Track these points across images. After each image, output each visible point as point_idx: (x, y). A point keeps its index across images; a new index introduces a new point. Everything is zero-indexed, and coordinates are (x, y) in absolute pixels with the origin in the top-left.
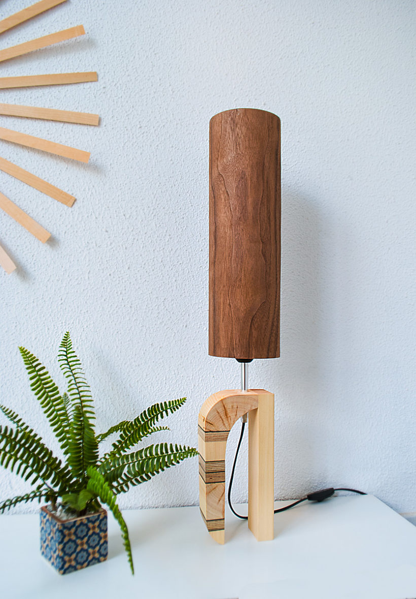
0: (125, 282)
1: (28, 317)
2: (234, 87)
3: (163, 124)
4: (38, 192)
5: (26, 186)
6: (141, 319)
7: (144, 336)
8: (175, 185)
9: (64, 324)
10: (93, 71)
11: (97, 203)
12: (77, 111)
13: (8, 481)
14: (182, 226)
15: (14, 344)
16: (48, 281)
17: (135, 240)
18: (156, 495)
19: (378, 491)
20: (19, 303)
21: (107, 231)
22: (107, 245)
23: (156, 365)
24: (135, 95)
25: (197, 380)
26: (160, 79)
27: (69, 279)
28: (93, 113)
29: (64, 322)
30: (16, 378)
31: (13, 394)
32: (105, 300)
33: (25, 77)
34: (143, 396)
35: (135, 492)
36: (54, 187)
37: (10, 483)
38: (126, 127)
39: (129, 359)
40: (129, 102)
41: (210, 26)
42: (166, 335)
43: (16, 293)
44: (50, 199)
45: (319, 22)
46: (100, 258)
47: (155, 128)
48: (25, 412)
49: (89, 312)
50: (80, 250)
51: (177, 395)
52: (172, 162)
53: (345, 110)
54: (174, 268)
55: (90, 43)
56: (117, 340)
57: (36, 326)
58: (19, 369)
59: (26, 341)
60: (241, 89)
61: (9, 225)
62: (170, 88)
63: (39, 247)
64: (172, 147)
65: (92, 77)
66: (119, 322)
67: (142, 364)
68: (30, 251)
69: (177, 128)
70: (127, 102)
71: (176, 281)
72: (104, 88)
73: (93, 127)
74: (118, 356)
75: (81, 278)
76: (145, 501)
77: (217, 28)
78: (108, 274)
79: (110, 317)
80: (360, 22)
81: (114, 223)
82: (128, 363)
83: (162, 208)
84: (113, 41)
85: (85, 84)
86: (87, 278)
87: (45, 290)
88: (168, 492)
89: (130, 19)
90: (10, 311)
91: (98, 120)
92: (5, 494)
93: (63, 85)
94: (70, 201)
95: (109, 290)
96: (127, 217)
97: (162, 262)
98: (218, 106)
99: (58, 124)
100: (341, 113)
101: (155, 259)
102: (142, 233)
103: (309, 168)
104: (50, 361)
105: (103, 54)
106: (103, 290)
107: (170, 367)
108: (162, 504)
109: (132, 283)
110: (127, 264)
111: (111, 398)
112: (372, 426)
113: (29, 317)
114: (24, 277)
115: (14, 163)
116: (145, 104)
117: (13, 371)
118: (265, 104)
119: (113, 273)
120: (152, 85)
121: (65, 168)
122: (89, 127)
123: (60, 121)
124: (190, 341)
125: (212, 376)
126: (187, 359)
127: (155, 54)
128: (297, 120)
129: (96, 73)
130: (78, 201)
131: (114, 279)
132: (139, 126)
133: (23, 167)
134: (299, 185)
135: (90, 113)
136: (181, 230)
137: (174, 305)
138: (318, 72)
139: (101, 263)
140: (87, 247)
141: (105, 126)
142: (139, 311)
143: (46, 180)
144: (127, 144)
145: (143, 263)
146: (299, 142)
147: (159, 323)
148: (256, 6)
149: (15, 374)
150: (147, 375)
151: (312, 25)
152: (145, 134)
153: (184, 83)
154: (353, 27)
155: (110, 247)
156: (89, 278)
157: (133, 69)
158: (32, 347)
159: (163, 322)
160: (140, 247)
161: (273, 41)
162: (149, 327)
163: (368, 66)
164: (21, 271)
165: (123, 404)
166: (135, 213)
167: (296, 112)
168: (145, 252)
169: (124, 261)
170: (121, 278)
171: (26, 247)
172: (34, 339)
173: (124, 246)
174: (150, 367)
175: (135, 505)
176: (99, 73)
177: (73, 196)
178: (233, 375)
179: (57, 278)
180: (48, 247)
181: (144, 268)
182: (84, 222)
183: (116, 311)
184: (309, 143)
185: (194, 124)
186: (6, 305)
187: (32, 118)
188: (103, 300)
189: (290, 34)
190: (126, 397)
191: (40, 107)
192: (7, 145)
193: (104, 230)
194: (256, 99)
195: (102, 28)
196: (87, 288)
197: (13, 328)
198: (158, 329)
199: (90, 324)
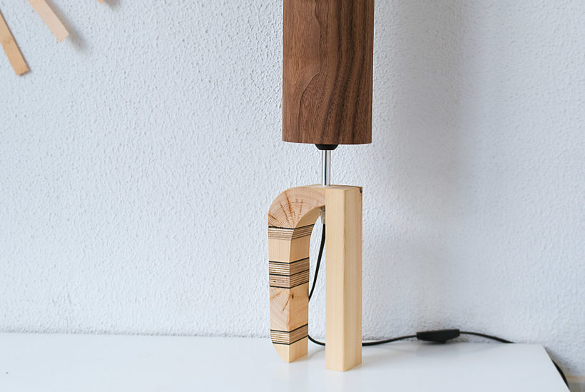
0: (203, 49)
1: (86, 94)
6: (223, 97)
7: (227, 118)
9: (128, 103)
13: (67, 295)
15: (70, 128)
16: (109, 49)
18: (243, 321)
20: (76, 78)
23: (242, 156)
25: (295, 177)
27: (133, 48)
29: (128, 101)
30: (73, 169)
31: (71, 188)
32: (177, 73)
34: (225, 195)
35: (217, 316)
37: (68, 296)
39: (209, 148)
42: (255, 118)
43: (71, 65)
46: (170, 19)
48: (85, 211)
49: (158, 89)
50: (146, 9)
51: (270, 195)
54: (264, 30)
56: (193, 123)
57: (95, 106)
58: (77, 158)
59: (84, 125)
63: (96, 7)
66: (195, 101)
67: (224, 154)
68: (86, 12)
71: (267, 47)
74: (195, 144)
75: (148, 45)
76: (230, 327)
78: (181, 40)
79: (184, 94)
82: (207, 153)
86: (155, 45)
87: (105, 61)
88: (258, 318)
90: (64, 87)
92: (62, 309)
95: (182, 61)
97: (248, 21)
101: (240, 19)
104: (113, 150)
106: (174, 60)
107: (259, 159)
108: (250, 332)
109: (211, 51)
110: (204, 26)
111: (186, 197)
113: (88, 94)
114: (79, 45)
117: (70, 160)
119: (187, 38)
126: (282, 149)
131: (189, 47)
139: (172, 26)
140: (155, 5)
142: (220, 88)
145: (225, 25)
147: (245, 101)
149: (73, 164)
150: (230, 168)
155: (183, 5)
156: (157, 45)
158: (91, 131)
159: (251, 100)
160: (220, 4)
162: (233, 108)
164: (76, 37)
165: (201, 204)
168: (226, 10)
169: (201, 22)
170: (197, 45)
171: (81, 7)
172: (93, 121)
174: (235, 159)
175: (217, 331)
179: (119, 45)
180: (108, 7)
181: (225, 31)
183: (191, 87)
186: (60, 79)
188: (175, 73)
190: (204, 196)
196: (155, 59)
197: (69, 108)
198: (245, 110)
199: (160, 104)
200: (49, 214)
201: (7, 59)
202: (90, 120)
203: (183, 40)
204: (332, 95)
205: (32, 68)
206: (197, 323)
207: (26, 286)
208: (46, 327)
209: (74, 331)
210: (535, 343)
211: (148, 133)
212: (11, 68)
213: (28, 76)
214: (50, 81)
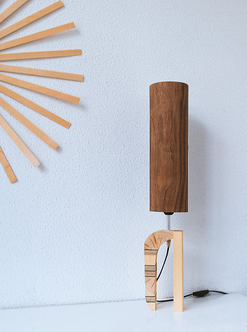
0: (99, 171)
1: (45, 192)
2: (159, 58)
3: (119, 80)
4: (49, 120)
5: (42, 116)
6: (109, 193)
7: (110, 202)
8: (126, 116)
9: (65, 196)
10: (79, 49)
11: (83, 126)
12: (70, 73)
13: (33, 288)
14: (131, 140)
15: (37, 208)
16: (56, 171)
17: (105, 148)
18: (118, 294)
19: (242, 291)
20: (40, 184)
21: (89, 143)
22: (89, 150)
23: (117, 219)
24: (103, 63)
25: (140, 228)
26: (117, 54)
27: (68, 170)
28: (80, 74)
29: (65, 195)
30: (38, 227)
31: (37, 237)
32: (88, 182)
33: (40, 52)
34: (110, 237)
35: (106, 293)
36: (58, 117)
37: (34, 289)
38: (98, 82)
39: (102, 216)
40: (100, 67)
41: (145, 22)
42: (122, 202)
43: (38, 178)
44: (56, 124)
45: (207, 19)
46: (85, 158)
47: (115, 83)
48: (44, 247)
49: (79, 189)
50: (74, 153)
51: (129, 236)
52: (124, 103)
53: (222, 71)
54: (126, 164)
55: (77, 32)
56: (95, 205)
57: (49, 197)
58: (40, 222)
59: (44, 206)
60: (163, 60)
61: (33, 139)
62: (123, 59)
63: (51, 152)
64: (125, 94)
65: (78, 53)
66: (96, 194)
67: (109, 218)
68: (45, 154)
69: (127, 83)
70: (99, 67)
71: (127, 171)
72: (85, 59)
73: (79, 82)
74: (96, 214)
75: (75, 170)
76: (112, 297)
77: (149, 23)
78: (90, 167)
79: (91, 192)
80: (230, 18)
81: (93, 138)
82: (102, 218)
83: (119, 129)
84: (90, 31)
85: (75, 57)
86: (78, 169)
87: (54, 176)
88: (124, 292)
89: (99, 18)
90: (34, 188)
91: (83, 78)
92: (31, 295)
93: (62, 57)
94: (67, 125)
95: (90, 176)
96: (100, 134)
97: (120, 160)
98: (150, 70)
99: (60, 80)
100: (219, 73)
101: (116, 159)
102: (108, 144)
103: (201, 105)
104: (58, 217)
105: (84, 38)
106: (87, 176)
107: (125, 220)
108: (121, 299)
109: (103, 172)
110: (100, 161)
111: (92, 238)
112: (238, 253)
115: (35, 103)
116: (109, 69)
117: (36, 223)
118: (176, 69)
119: (93, 166)
120: (113, 58)
121: (65, 106)
122: (77, 82)
123: (61, 79)
124: (136, 205)
125: (148, 225)
127: (114, 39)
128: (194, 77)
129: (81, 50)
130: (72, 125)
131: (93, 170)
132: (105, 82)
133: (40, 105)
134: (195, 115)
135: (78, 74)
136: (130, 142)
137: (127, 185)
138: (206, 48)
139: (86, 161)
140: (78, 151)
141: (87, 81)
142: (107, 189)
143: (54, 113)
144: (99, 92)
145: (109, 161)
146: (195, 90)
147: (118, 195)
148: (171, 10)
149: (38, 225)
150: (112, 225)
151: (203, 21)
152: (109, 87)
153: (130, 56)
154: (226, 21)
155: (91, 152)
156: (79, 169)
157: (102, 48)
158: (47, 209)
159: (121, 194)
160: (107, 152)
161: (181, 30)
162: (113, 198)
163: (234, 45)
164: (41, 167)
165: (99, 241)
166: (104, 132)
167: (194, 73)
168: (110, 154)
169: (99, 159)
170: (97, 169)
171: (43, 152)
172: (48, 205)
173: (98, 151)
174: (114, 220)
175: (106, 300)
176: (82, 50)
177: (70, 122)
178: (160, 224)
179: (61, 169)
180: (56, 152)
181: (110, 164)
182: (76, 138)
183: (94, 188)
184: (201, 91)
185: (136, 80)
186: (32, 185)
187: (45, 77)
188: (87, 182)
189: (190, 27)
190: (100, 237)
191: (49, 70)
192: (30, 92)
193: (87, 142)
194: (171, 66)
195: (83, 23)
196: (78, 175)
197: (37, 198)
198: (118, 199)
199: (80, 196)
200: (25, 249)
201: (6, 175)
202: (47, 204)
203: (91, 168)
204: (179, 191)
205: (18, 180)
206: (97, 297)
207: (13, 285)
208: (23, 305)
209: (37, 306)
210: (236, 293)
211: (74, 210)
212: (8, 179)
213: (16, 184)
214: (27, 186)
